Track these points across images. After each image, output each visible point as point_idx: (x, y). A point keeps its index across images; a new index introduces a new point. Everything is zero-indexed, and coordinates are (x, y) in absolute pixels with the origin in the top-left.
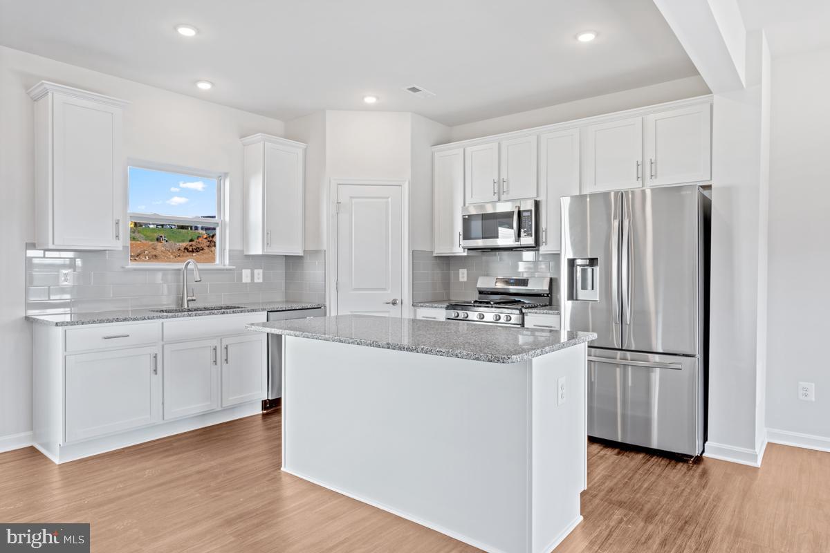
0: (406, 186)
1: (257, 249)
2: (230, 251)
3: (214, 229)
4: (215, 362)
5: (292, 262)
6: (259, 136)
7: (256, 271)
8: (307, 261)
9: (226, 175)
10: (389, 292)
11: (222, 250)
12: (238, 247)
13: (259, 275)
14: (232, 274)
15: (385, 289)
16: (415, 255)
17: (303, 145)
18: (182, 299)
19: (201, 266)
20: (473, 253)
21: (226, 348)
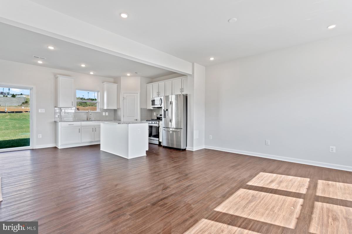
0: (139, 93)
1: (105, 108)
2: (100, 108)
3: (96, 104)
4: (93, 131)
5: (115, 111)
6: (105, 83)
7: (106, 113)
8: (118, 110)
9: (99, 91)
10: (135, 117)
11: (98, 108)
12: (102, 107)
13: (107, 114)
14: (100, 114)
15: (134, 117)
16: (141, 109)
17: (117, 84)
18: (88, 118)
19: (91, 111)
20: (154, 109)
21: (96, 128)
